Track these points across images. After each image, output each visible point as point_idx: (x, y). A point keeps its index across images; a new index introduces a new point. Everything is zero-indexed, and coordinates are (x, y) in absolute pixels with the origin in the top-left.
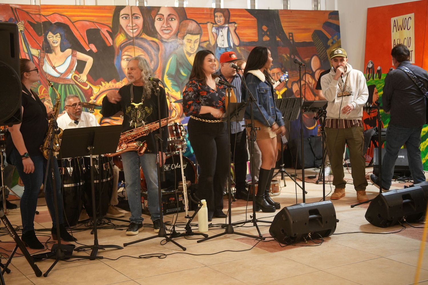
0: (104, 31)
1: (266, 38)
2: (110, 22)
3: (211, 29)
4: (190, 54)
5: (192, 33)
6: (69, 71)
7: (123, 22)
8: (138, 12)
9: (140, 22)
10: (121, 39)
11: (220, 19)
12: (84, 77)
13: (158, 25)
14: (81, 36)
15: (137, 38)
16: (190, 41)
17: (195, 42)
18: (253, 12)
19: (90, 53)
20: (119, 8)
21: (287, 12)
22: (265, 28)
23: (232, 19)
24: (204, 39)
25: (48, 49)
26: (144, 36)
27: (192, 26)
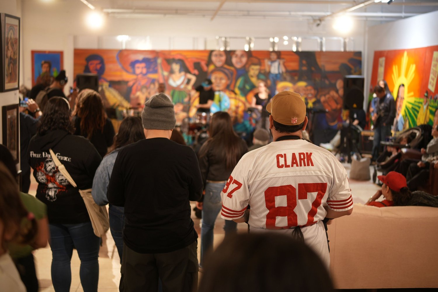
0: (203, 64)
1: (304, 68)
2: (206, 58)
3: (267, 62)
4: (252, 76)
5: (255, 64)
6: (182, 83)
7: (214, 59)
8: (223, 54)
9: (224, 58)
10: (212, 67)
11: (274, 56)
12: (190, 87)
13: (234, 60)
14: (190, 66)
15: (222, 67)
16: (253, 69)
17: (257, 70)
18: (297, 53)
19: (194, 75)
20: (211, 52)
21: (321, 52)
22: (304, 62)
23: (282, 56)
24: (262, 68)
25: (171, 72)
26: (226, 66)
27: (255, 60)
